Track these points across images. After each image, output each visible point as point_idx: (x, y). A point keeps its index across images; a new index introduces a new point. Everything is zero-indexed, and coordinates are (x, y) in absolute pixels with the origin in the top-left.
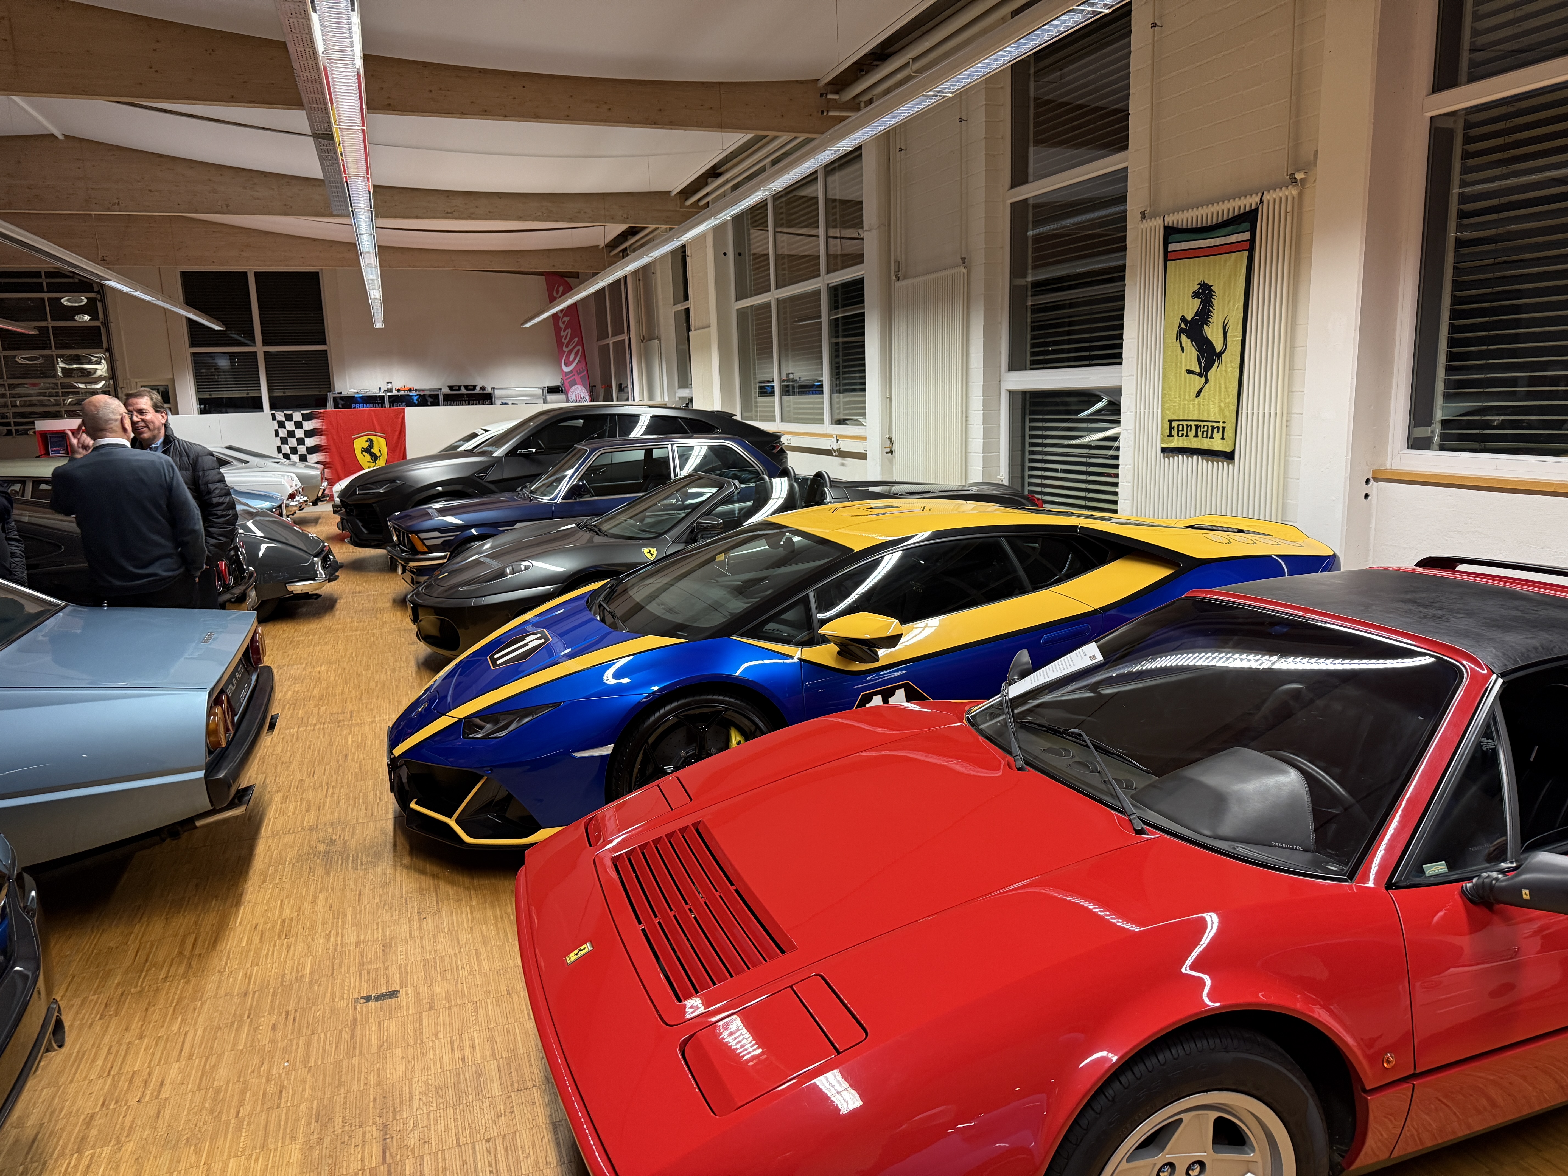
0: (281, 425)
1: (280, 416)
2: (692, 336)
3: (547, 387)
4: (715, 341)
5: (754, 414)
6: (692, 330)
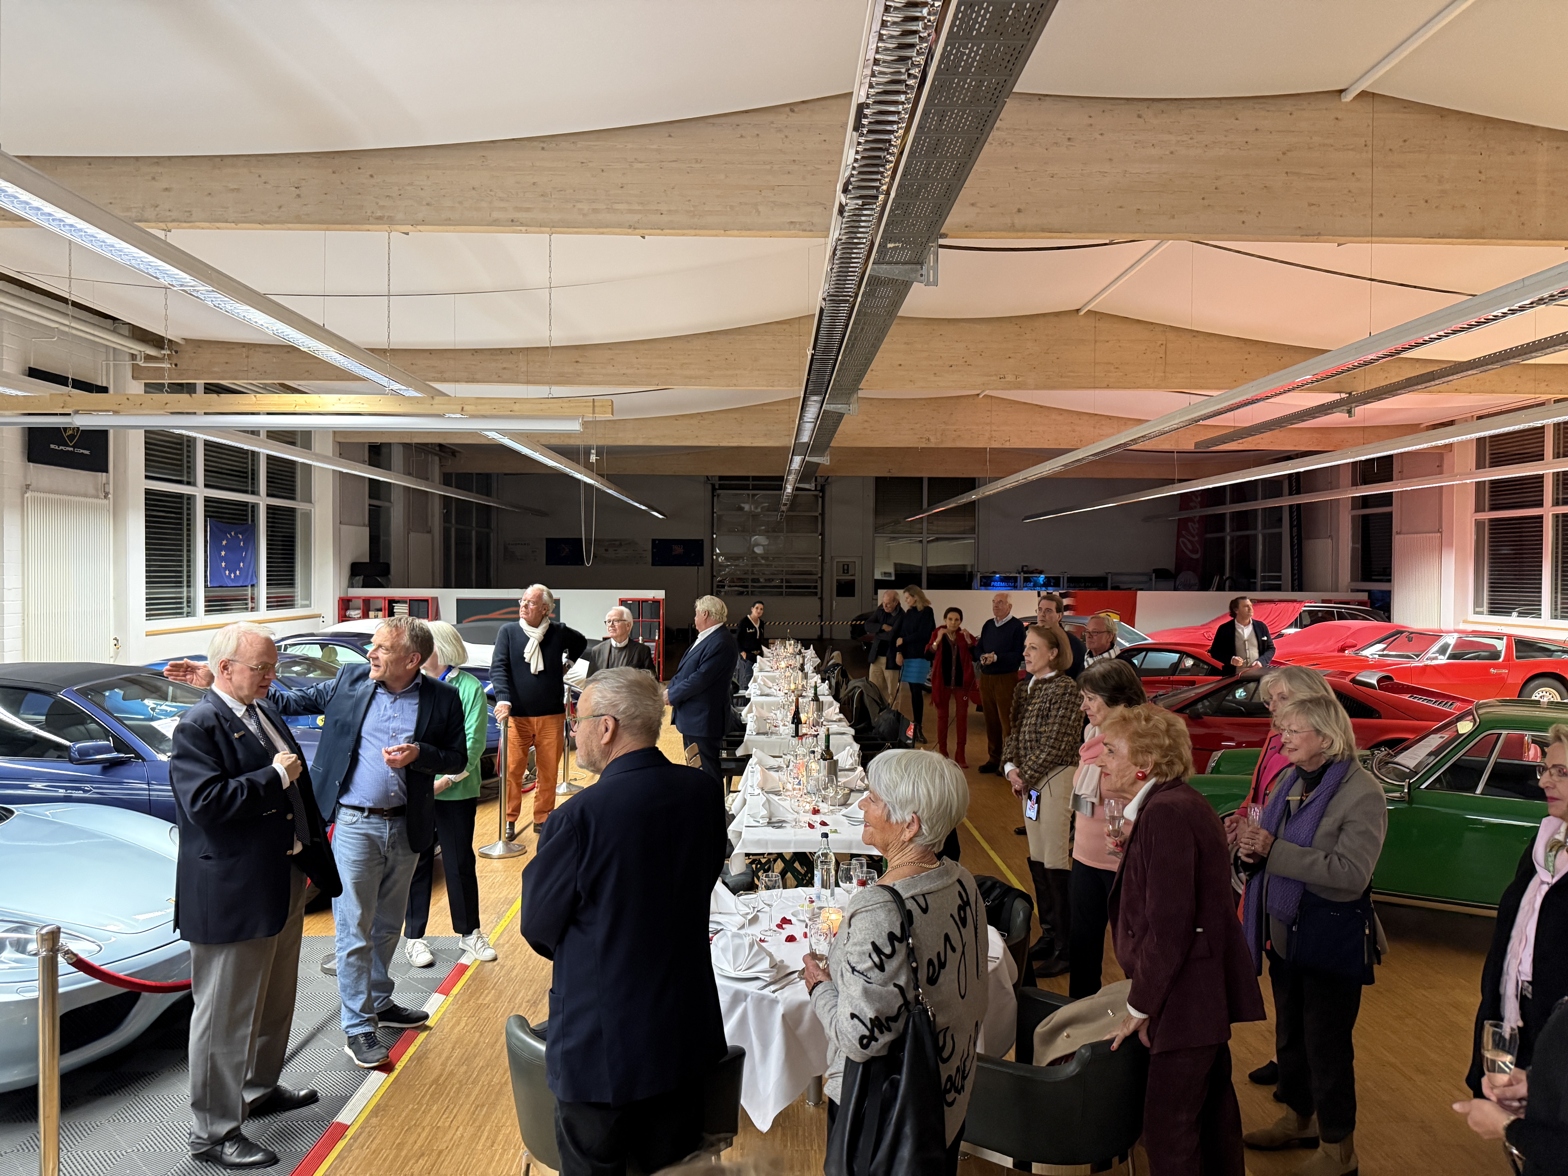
2: (1398, 541)
3: (1155, 571)
4: (1450, 545)
5: (1485, 608)
6: (1397, 533)
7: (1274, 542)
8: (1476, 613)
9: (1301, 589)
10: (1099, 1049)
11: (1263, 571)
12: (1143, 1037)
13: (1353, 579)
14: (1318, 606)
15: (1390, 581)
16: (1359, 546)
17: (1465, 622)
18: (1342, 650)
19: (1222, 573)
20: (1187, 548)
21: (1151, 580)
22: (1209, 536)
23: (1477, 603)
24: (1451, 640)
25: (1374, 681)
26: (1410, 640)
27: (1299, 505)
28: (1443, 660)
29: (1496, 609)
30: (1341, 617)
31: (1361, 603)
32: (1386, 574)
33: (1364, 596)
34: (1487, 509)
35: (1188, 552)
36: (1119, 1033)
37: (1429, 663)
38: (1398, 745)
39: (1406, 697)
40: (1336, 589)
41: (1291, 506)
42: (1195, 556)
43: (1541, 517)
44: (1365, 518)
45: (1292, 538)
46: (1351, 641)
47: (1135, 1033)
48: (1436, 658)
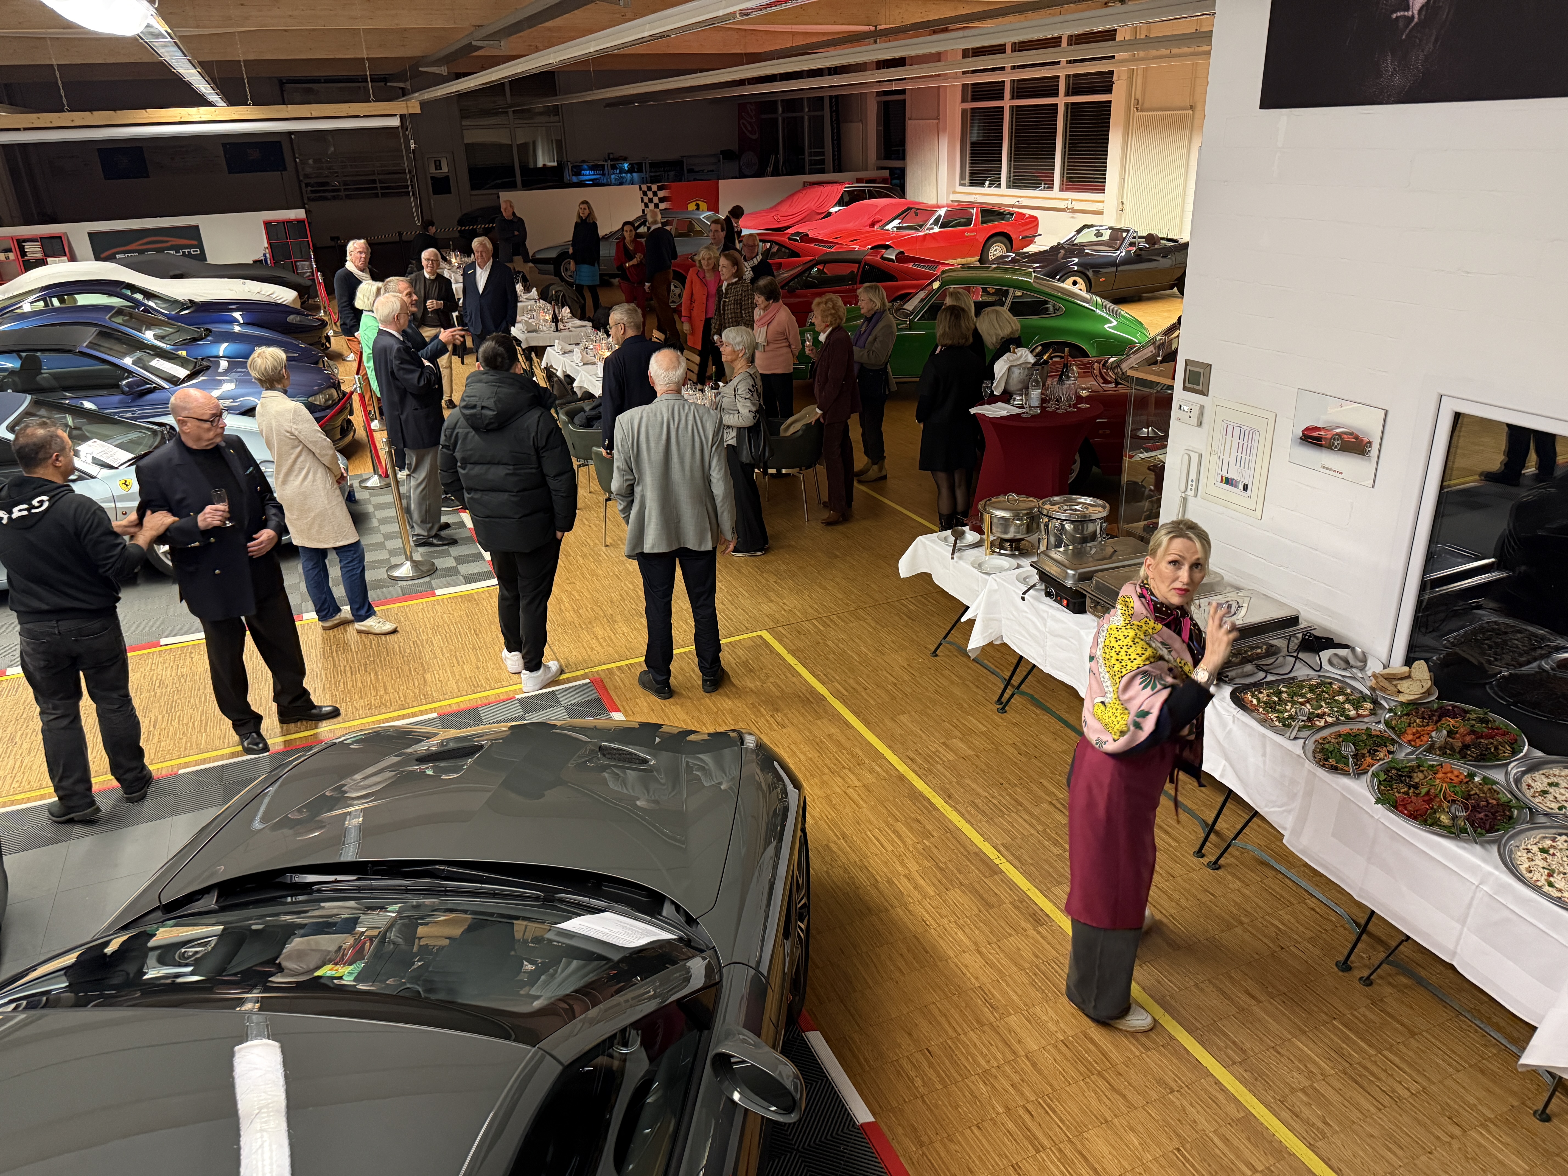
0: (645, 194)
1: (644, 187)
2: (909, 124)
3: (722, 152)
4: (945, 130)
5: (967, 181)
6: (910, 119)
7: (817, 123)
8: (961, 185)
9: (840, 171)
10: (808, 426)
11: (810, 148)
12: (822, 420)
13: (878, 158)
14: (854, 186)
15: (903, 158)
16: (881, 128)
17: (954, 192)
18: (872, 225)
19: (777, 153)
20: (747, 129)
21: (719, 161)
22: (764, 116)
23: (962, 177)
24: (942, 212)
25: (894, 257)
26: (917, 215)
27: (837, 96)
28: (936, 229)
29: (976, 180)
30: (872, 196)
31: (884, 181)
32: (902, 155)
33: (886, 173)
34: (969, 99)
35: (748, 134)
36: (813, 420)
37: (927, 232)
38: (906, 298)
39: (910, 265)
40: (866, 169)
41: (830, 96)
42: (754, 137)
43: (1003, 107)
44: (886, 103)
45: (832, 122)
46: (878, 217)
47: (818, 419)
48: (932, 229)
